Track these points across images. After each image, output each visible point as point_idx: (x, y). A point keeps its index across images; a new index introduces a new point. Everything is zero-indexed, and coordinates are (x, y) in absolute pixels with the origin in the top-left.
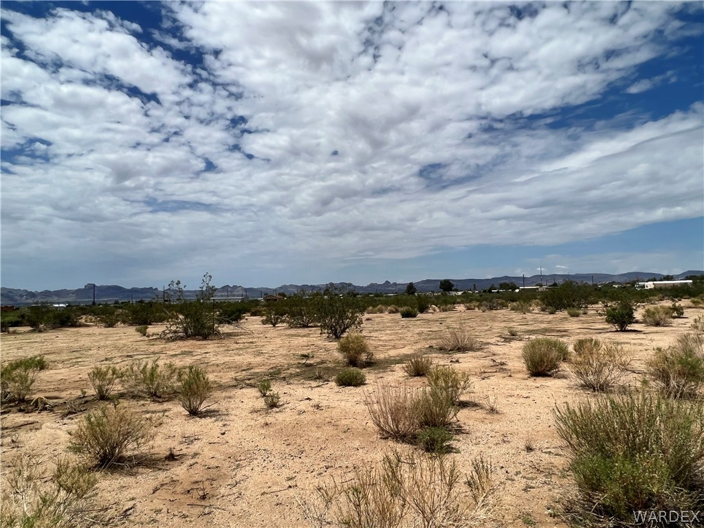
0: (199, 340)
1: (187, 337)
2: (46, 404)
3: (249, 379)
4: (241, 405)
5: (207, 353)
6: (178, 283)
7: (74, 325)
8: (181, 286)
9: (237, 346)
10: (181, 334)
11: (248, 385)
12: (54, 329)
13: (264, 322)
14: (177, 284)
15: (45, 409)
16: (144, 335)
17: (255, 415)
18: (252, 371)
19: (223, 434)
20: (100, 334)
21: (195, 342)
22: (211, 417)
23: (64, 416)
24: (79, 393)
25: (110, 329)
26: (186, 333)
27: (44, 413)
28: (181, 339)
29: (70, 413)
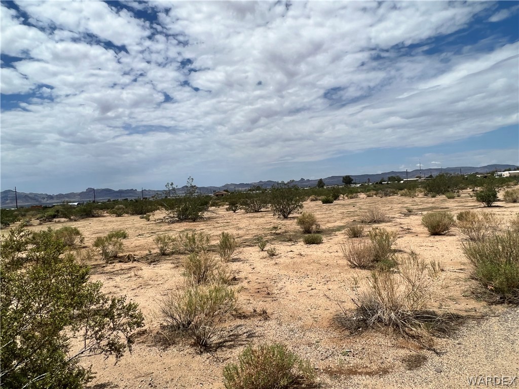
0: (191, 222)
1: (181, 220)
3: (245, 243)
4: (251, 255)
5: (203, 229)
6: (172, 184)
8: (174, 186)
9: (219, 225)
10: (177, 219)
11: (247, 245)
13: (227, 210)
16: (148, 221)
17: (264, 260)
18: (243, 238)
19: (254, 269)
21: (188, 223)
22: (238, 261)
24: (147, 252)
25: (120, 218)
26: (179, 218)
28: (178, 221)
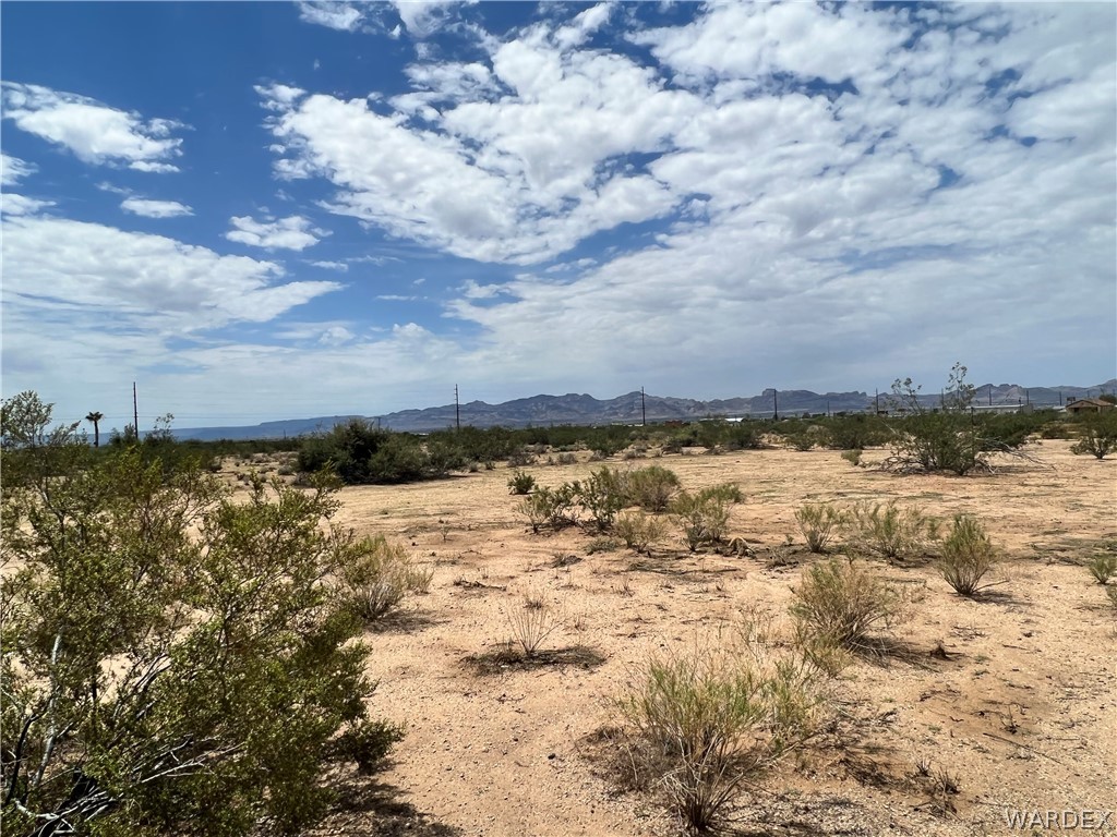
0: (951, 476)
1: (927, 469)
2: (746, 548)
3: (1063, 550)
4: (1053, 592)
5: (968, 498)
6: (908, 382)
7: (755, 447)
8: (913, 386)
9: (1026, 490)
10: (918, 465)
11: (1063, 559)
12: (732, 450)
13: (1075, 450)
14: (906, 384)
15: (746, 554)
16: (856, 464)
17: (1088, 615)
18: (1067, 535)
19: (1029, 635)
20: (792, 460)
21: (942, 478)
22: (998, 603)
23: (771, 567)
24: (784, 539)
25: (804, 453)
26: (926, 464)
27: (746, 559)
28: (918, 472)
29: (777, 564)
